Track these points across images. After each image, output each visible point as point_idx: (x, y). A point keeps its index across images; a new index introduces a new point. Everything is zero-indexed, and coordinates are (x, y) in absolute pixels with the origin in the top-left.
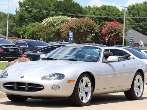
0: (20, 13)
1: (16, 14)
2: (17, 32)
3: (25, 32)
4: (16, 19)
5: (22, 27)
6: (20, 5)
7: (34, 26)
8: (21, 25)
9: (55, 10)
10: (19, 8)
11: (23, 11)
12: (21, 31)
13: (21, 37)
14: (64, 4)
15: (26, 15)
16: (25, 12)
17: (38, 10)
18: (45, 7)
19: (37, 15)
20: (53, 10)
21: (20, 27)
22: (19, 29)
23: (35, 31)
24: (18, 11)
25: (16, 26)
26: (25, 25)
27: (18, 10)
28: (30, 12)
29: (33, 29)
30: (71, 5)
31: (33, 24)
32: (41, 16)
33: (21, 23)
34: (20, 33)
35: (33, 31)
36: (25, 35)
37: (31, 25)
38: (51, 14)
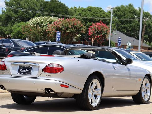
0: (6, 13)
1: (2, 13)
2: (3, 31)
3: (11, 31)
4: (2, 19)
5: (8, 26)
6: (6, 4)
7: (20, 26)
8: (7, 25)
9: (41, 11)
10: (6, 8)
11: (9, 11)
12: (7, 31)
13: (7, 37)
14: (50, 5)
15: (13, 14)
16: (11, 12)
17: (25, 10)
18: (32, 7)
19: (23, 15)
20: (39, 10)
21: (6, 27)
22: (5, 28)
23: (20, 31)
24: (4, 11)
25: (2, 26)
26: (12, 25)
27: (4, 10)
28: (16, 12)
29: (18, 29)
30: (56, 6)
31: (19, 24)
32: (28, 16)
33: (7, 22)
34: (6, 33)
36: (11, 35)
37: (17, 25)
38: (38, 15)
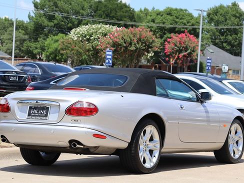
0: (35, 20)
1: (29, 21)
2: (31, 49)
3: (43, 49)
4: (29, 30)
5: (38, 41)
6: (35, 6)
7: (57, 41)
8: (37, 39)
9: (93, 16)
10: (34, 12)
11: (40, 17)
12: (37, 48)
13: (36, 58)
14: (105, 6)
15: (46, 22)
16: (43, 18)
17: (65, 15)
18: (76, 10)
19: (63, 23)
20: (88, 15)
21: (35, 42)
22: (33, 45)
23: (59, 49)
24: (33, 17)
25: (29, 41)
26: (44, 39)
27: (32, 15)
28: (51, 18)
29: (55, 45)
30: (116, 8)
31: (56, 38)
32: (70, 25)
33: (37, 35)
34: (35, 52)
35: (57, 49)
36: (43, 55)
37: (52, 39)
38: (86, 22)
